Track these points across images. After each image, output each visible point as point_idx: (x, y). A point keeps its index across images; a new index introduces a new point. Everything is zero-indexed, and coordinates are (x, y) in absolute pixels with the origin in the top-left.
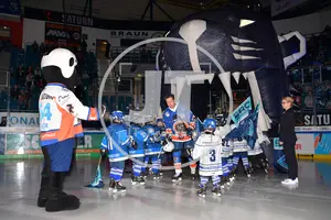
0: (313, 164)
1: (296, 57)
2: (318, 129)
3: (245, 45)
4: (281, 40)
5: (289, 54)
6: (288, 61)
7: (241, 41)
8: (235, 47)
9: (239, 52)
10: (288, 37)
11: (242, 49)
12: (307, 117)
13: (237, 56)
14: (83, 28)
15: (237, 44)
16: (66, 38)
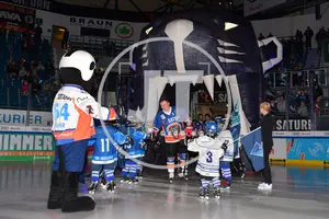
0: (285, 169)
1: (274, 62)
3: (229, 48)
4: (260, 44)
5: (268, 59)
6: (266, 65)
7: (226, 44)
8: (221, 51)
9: (224, 56)
10: (266, 42)
11: (227, 52)
12: (279, 122)
13: (221, 59)
14: (38, 11)
15: (222, 47)
16: (16, 21)
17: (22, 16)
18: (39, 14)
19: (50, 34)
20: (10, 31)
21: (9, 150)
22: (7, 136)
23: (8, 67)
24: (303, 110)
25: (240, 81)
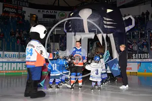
0: (137, 77)
1: (131, 27)
2: (139, 60)
3: (109, 21)
4: (124, 19)
5: (128, 26)
6: (127, 29)
7: (107, 19)
8: (105, 22)
9: (106, 25)
10: (127, 18)
11: (108, 23)
12: (134, 55)
13: (105, 26)
14: (23, 8)
15: (106, 21)
16: (14, 12)
17: (17, 10)
18: (24, 9)
19: (29, 18)
20: (12, 17)
21: (11, 70)
22: (10, 64)
23: (11, 33)
24: (145, 49)
25: (114, 36)
